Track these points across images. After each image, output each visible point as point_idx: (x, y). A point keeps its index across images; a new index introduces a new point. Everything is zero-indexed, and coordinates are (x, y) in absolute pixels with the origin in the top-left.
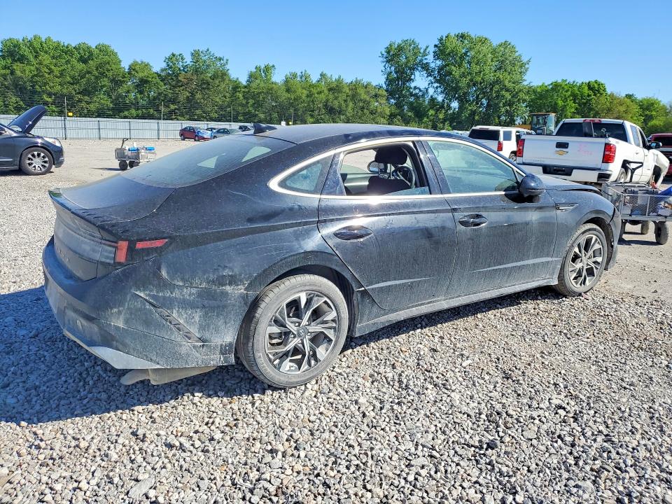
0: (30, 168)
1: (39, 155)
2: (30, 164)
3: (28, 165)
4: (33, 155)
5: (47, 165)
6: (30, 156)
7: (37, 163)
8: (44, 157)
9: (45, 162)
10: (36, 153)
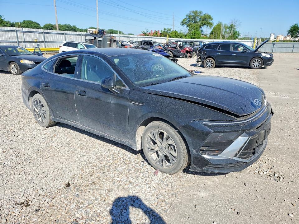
0: (253, 66)
1: (258, 61)
2: (253, 64)
3: (252, 65)
4: (255, 61)
5: (260, 65)
6: (254, 61)
7: (256, 64)
8: (260, 62)
9: (260, 64)
10: (256, 60)
